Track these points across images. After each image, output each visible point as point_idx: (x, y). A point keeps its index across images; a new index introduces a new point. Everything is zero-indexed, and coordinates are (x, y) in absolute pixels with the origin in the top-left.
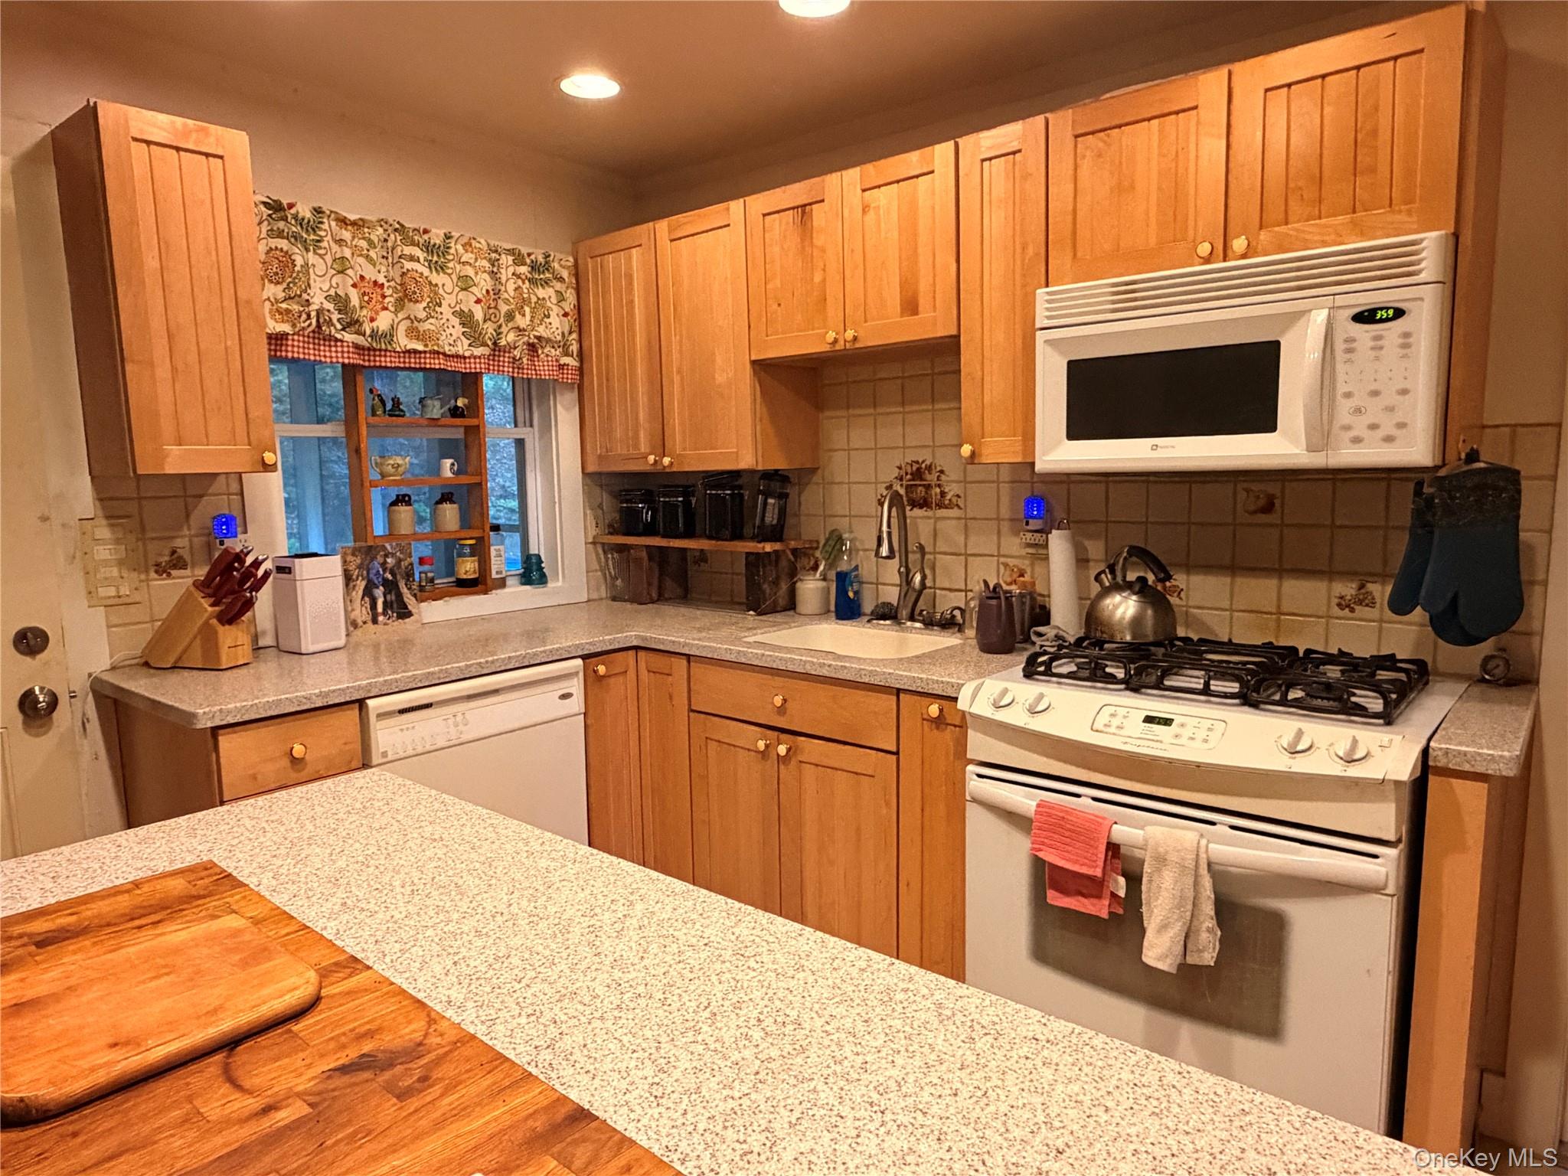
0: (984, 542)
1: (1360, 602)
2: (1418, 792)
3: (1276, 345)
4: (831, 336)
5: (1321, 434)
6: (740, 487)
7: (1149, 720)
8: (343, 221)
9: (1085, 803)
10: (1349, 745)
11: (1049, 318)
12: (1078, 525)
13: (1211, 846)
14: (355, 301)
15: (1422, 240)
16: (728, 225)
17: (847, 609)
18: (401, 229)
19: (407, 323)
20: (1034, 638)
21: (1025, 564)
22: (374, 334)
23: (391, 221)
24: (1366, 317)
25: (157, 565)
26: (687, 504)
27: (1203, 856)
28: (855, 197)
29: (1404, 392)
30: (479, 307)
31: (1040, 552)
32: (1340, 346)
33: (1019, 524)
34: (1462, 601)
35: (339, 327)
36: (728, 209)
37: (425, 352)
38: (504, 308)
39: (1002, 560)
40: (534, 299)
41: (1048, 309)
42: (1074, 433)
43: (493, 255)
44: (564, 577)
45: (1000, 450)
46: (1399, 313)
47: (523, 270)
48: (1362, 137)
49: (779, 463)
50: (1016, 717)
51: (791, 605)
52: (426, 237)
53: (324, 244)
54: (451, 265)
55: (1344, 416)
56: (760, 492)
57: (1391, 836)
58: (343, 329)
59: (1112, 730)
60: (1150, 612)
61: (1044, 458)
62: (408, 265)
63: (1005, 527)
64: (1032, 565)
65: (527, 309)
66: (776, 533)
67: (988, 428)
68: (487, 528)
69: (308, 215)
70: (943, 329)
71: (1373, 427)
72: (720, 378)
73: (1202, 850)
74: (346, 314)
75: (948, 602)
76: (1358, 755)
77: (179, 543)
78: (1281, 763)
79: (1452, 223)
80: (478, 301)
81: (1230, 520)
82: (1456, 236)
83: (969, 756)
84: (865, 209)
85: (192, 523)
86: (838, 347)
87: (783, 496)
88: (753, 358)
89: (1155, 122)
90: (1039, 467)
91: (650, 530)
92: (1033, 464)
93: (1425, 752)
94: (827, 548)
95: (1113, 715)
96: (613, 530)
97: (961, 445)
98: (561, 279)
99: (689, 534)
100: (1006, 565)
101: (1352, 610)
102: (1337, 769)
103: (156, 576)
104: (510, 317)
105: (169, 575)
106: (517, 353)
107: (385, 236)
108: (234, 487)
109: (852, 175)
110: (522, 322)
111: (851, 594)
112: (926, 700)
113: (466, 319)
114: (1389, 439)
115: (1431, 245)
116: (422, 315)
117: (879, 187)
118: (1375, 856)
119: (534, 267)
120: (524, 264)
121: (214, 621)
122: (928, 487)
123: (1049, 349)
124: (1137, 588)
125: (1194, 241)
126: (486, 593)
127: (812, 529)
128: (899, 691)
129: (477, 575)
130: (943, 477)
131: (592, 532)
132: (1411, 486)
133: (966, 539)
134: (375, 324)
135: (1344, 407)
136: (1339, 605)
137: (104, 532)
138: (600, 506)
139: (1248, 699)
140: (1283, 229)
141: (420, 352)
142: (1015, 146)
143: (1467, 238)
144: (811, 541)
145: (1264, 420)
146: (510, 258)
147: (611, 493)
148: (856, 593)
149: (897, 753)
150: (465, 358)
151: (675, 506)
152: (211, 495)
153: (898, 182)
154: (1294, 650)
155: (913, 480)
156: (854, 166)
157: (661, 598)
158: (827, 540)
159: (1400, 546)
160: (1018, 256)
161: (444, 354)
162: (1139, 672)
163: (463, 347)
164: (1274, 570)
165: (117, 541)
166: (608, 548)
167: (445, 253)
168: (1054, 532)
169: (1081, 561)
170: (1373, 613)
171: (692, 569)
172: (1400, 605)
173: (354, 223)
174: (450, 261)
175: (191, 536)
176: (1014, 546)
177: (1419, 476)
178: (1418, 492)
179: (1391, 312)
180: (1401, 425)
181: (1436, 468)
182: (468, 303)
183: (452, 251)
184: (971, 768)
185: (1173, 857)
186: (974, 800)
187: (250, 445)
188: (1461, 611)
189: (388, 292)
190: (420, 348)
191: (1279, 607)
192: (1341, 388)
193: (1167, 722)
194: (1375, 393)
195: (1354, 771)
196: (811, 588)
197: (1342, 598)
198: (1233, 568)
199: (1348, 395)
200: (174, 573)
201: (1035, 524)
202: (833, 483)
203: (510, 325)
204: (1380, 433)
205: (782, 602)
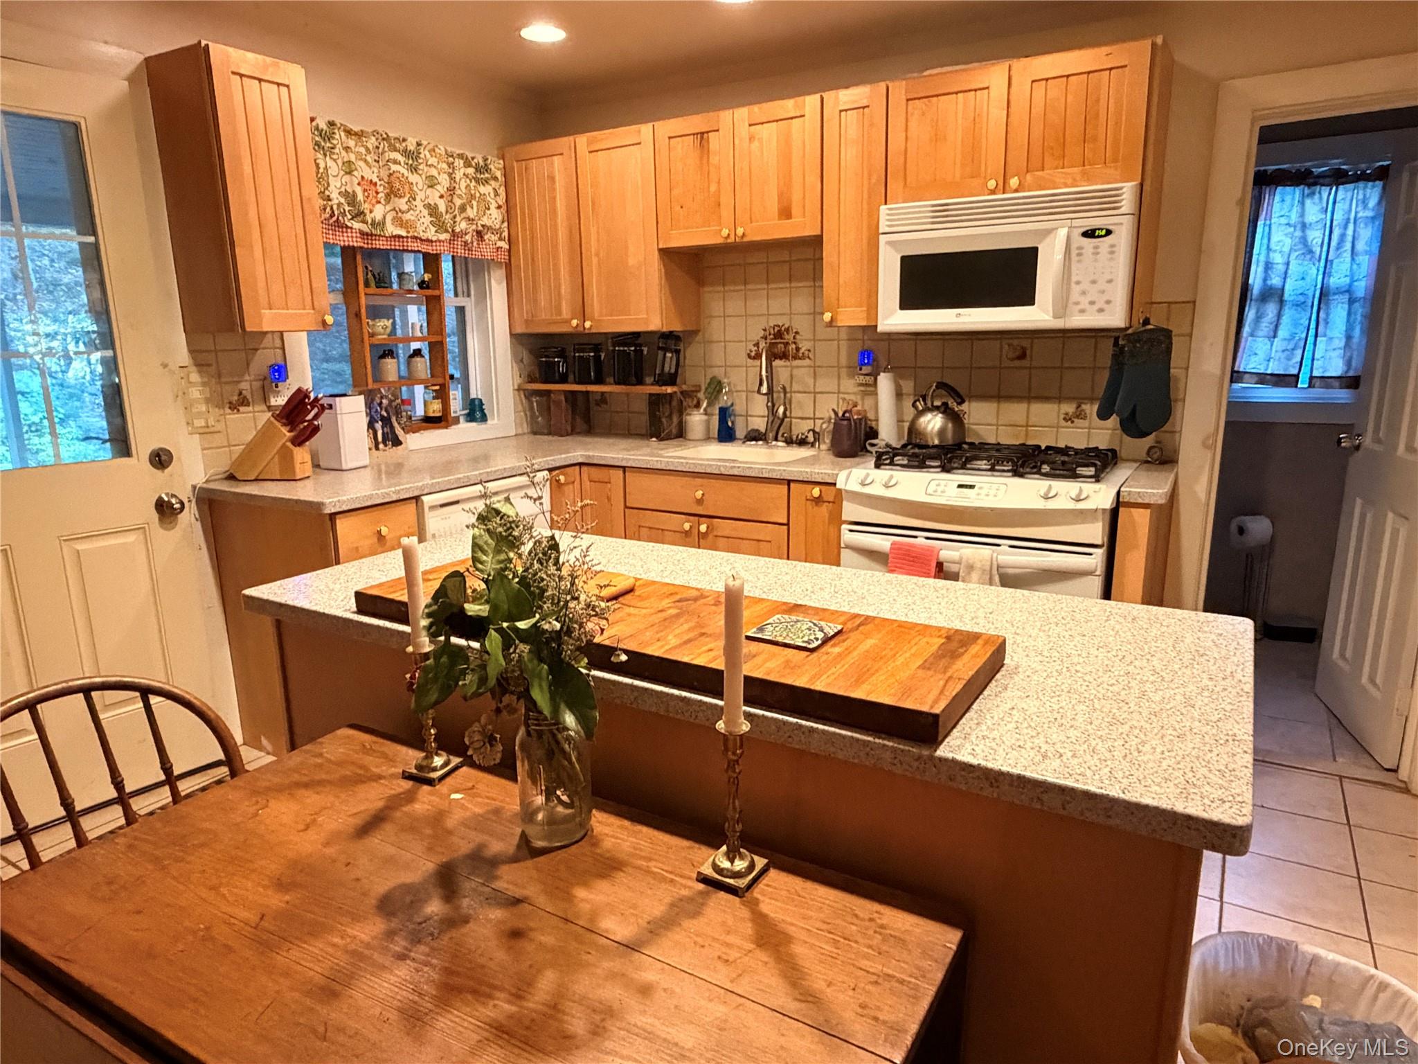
0: (826, 383)
1: (1078, 417)
2: (1114, 513)
3: (1035, 250)
4: (725, 232)
5: (1062, 306)
6: (641, 345)
7: (960, 486)
8: (349, 132)
9: (921, 540)
10: (1078, 491)
11: (889, 226)
12: (898, 371)
13: (999, 557)
14: (360, 197)
15: (1121, 188)
16: (639, 143)
17: (726, 435)
18: (387, 139)
19: (393, 213)
20: (869, 448)
21: (858, 399)
22: (373, 223)
23: (380, 131)
24: (1090, 234)
25: (230, 403)
26: (597, 358)
27: (995, 563)
28: (743, 130)
29: (1110, 281)
30: (442, 200)
31: (870, 389)
32: (1074, 252)
33: (853, 371)
34: (1138, 408)
35: (350, 217)
36: (639, 131)
37: (407, 237)
38: (458, 202)
39: (841, 396)
40: (478, 195)
41: (888, 220)
42: (904, 306)
43: (451, 159)
44: (498, 416)
45: (852, 316)
46: (1109, 232)
47: (471, 171)
48: (1089, 118)
49: (677, 327)
50: (877, 490)
51: (681, 434)
52: (404, 144)
53: (337, 151)
54: (421, 167)
55: (1075, 295)
56: (659, 348)
57: (1099, 542)
58: (352, 219)
59: (939, 493)
60: (950, 425)
61: (886, 322)
62: (394, 167)
63: (844, 371)
64: (863, 399)
65: (474, 203)
66: (672, 380)
67: (842, 303)
68: (447, 377)
69: (325, 128)
70: (810, 231)
71: (1092, 303)
72: (632, 261)
73: (994, 559)
74: (354, 206)
75: (801, 428)
76: (1082, 497)
77: (244, 386)
78: (1040, 504)
79: (1140, 177)
80: (441, 197)
81: (997, 364)
82: (1142, 185)
83: (844, 518)
84: (751, 139)
85: (251, 370)
86: (729, 241)
87: (677, 352)
88: (661, 246)
89: (960, 95)
90: (879, 329)
91: (563, 379)
92: (876, 326)
93: (1118, 493)
94: (709, 390)
95: (938, 485)
96: (531, 380)
97: (823, 314)
98: (496, 179)
99: (599, 381)
100: (844, 399)
101: (1073, 422)
102: (1072, 505)
103: (229, 411)
104: (463, 209)
105: (238, 410)
106: (468, 238)
107: (377, 144)
108: (278, 343)
109: (742, 113)
110: (471, 213)
111: (730, 424)
112: (811, 486)
113: (433, 210)
114: (1101, 310)
115: (1128, 190)
116: (405, 207)
117: (762, 123)
118: (1090, 554)
119: (478, 169)
120: (470, 166)
121: (289, 444)
122: (787, 344)
123: (888, 248)
124: (942, 409)
125: (985, 177)
126: (446, 428)
127: (694, 376)
128: (789, 482)
129: (440, 414)
130: (798, 337)
131: (518, 381)
132: (1112, 341)
133: (815, 382)
134: (372, 215)
135: (1075, 290)
136: (1064, 419)
137: (195, 377)
138: (522, 361)
139: (1017, 473)
140: (1040, 173)
141: (403, 237)
142: (865, 103)
143: (1147, 187)
144: (696, 386)
145: (1027, 298)
146: (462, 162)
147: (531, 352)
148: (733, 423)
149: (788, 524)
150: (432, 241)
151: (588, 359)
152: (264, 348)
153: (777, 121)
154: (1039, 447)
155: (775, 338)
156: (743, 105)
157: (573, 432)
158: (709, 384)
159: (1104, 378)
160: (866, 182)
161: (421, 240)
162: (950, 461)
163: (431, 233)
164: (1025, 397)
165: (204, 384)
166: (529, 395)
167: (418, 157)
168: (882, 374)
169: (899, 395)
170: (1086, 423)
171: (594, 408)
172: (1103, 415)
173: (356, 134)
174: (420, 164)
175: (251, 381)
176: (850, 386)
177: (1117, 334)
178: (1116, 344)
179: (1104, 232)
180: (1108, 302)
181: (1127, 329)
182: (434, 197)
183: (422, 156)
184: (844, 527)
185: (978, 565)
186: (847, 547)
187: (314, 309)
188: (1137, 414)
189: (380, 189)
190: (404, 234)
191: (1027, 422)
192: (1074, 279)
193: (972, 487)
194: (1094, 282)
195: (1081, 506)
196: (696, 420)
197: (1067, 414)
198: (1000, 396)
199: (1078, 283)
200: (242, 409)
201: (866, 369)
202: (712, 342)
203: (463, 215)
204: (1096, 307)
205: (674, 431)
